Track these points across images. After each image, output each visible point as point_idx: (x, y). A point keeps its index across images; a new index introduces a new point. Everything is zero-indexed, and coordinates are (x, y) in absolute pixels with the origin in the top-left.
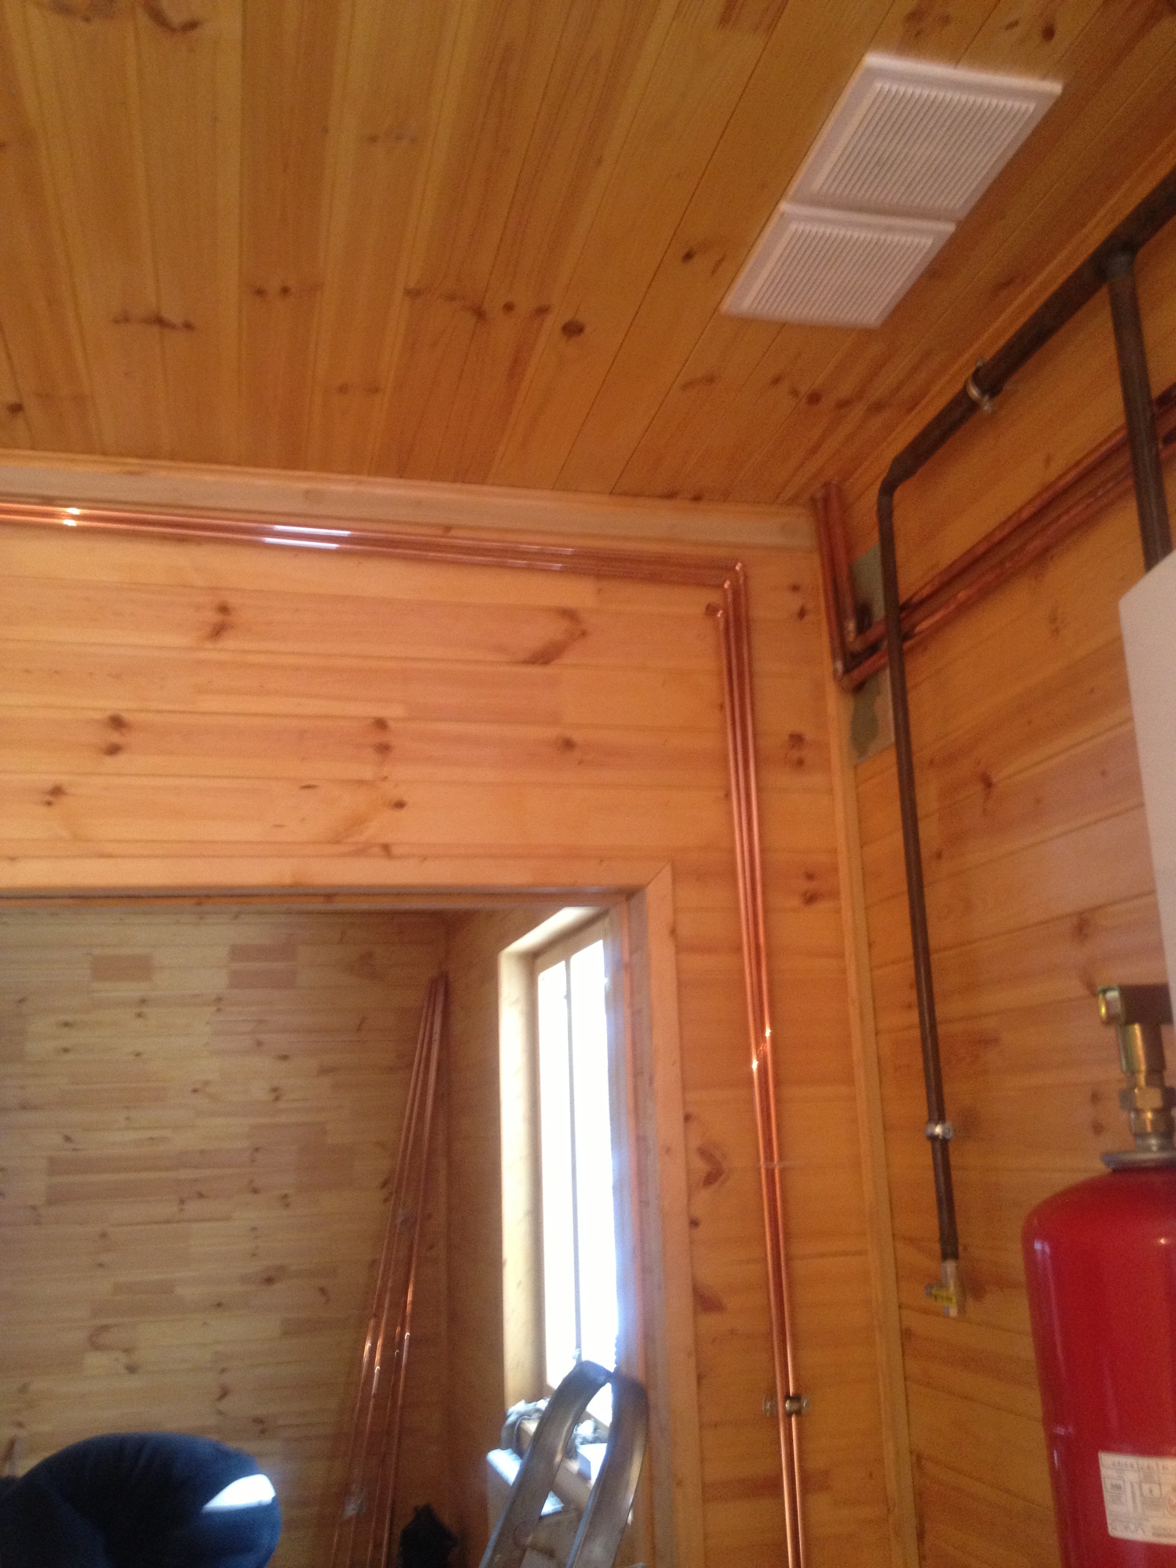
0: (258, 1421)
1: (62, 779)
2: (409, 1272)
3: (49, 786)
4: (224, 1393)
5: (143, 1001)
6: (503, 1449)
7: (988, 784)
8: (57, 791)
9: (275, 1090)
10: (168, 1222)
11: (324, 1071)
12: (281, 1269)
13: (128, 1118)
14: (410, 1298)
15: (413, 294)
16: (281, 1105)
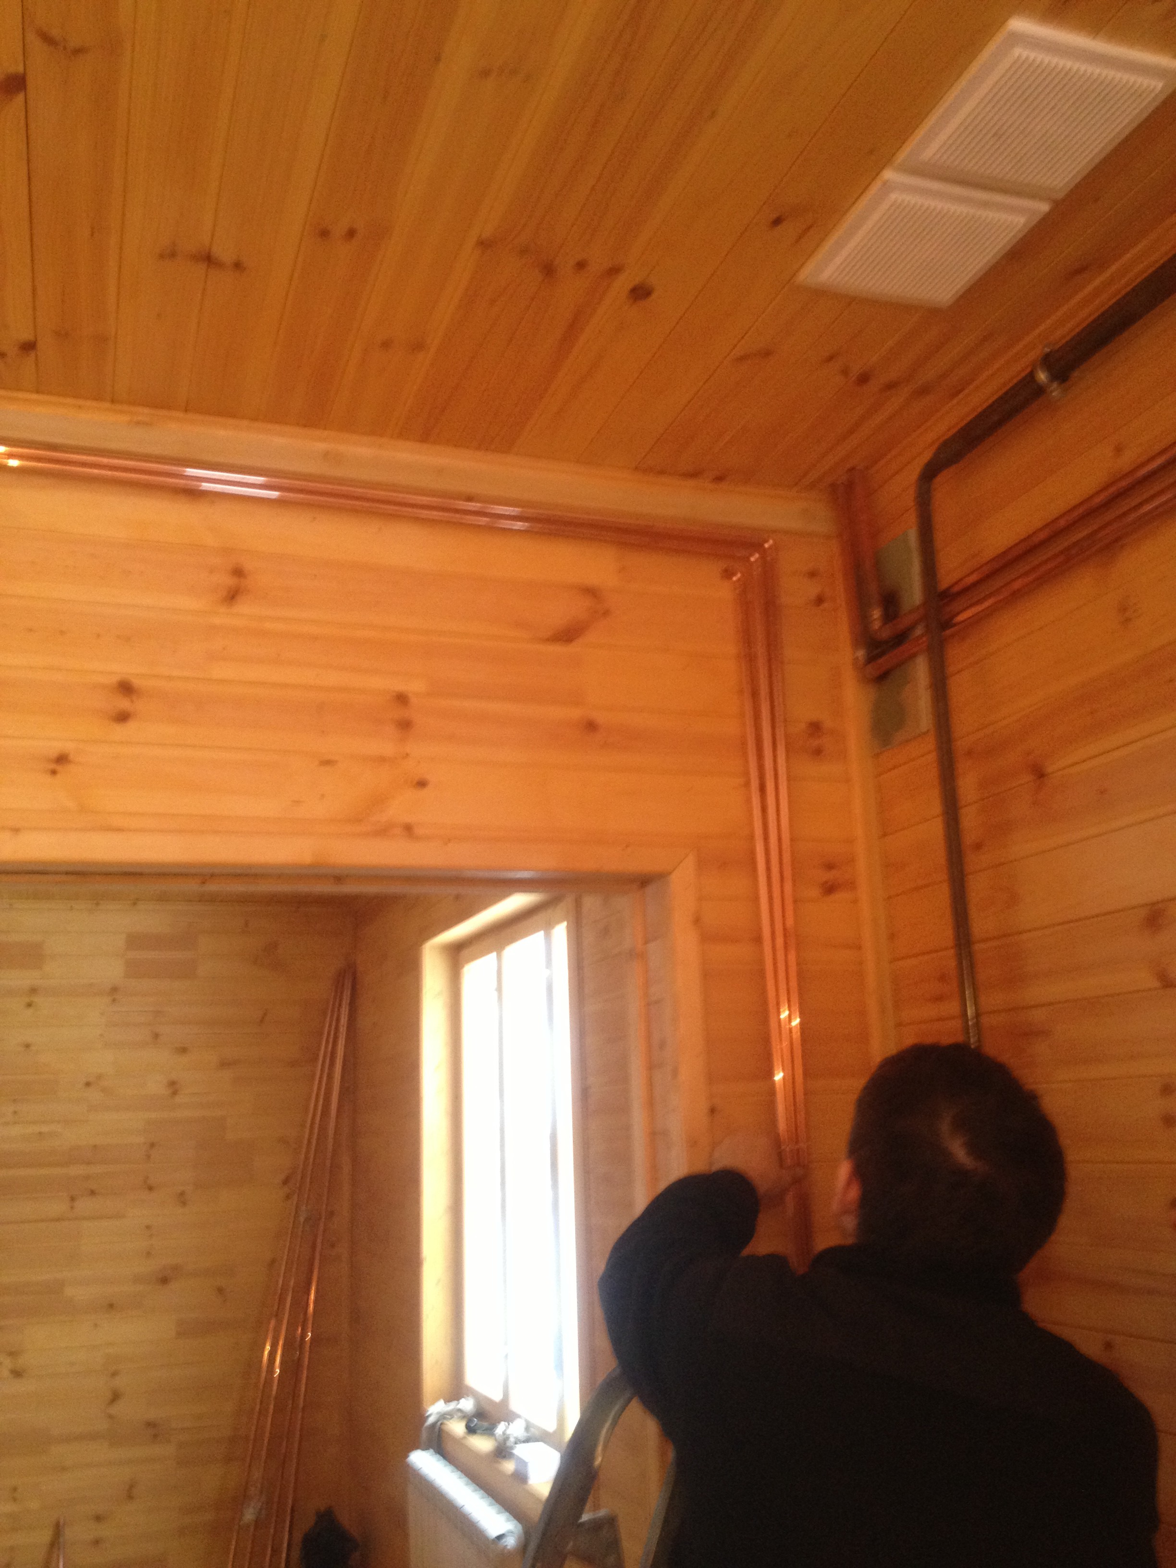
0: (150, 1425)
1: (68, 747)
2: (311, 1272)
3: (54, 753)
4: (116, 1397)
5: (33, 991)
6: (423, 1450)
7: (1040, 774)
8: (62, 759)
9: (172, 1083)
10: (58, 1220)
11: (224, 1064)
12: (176, 1268)
13: (15, 1112)
14: (312, 1297)
15: (484, 244)
16: (178, 1099)
